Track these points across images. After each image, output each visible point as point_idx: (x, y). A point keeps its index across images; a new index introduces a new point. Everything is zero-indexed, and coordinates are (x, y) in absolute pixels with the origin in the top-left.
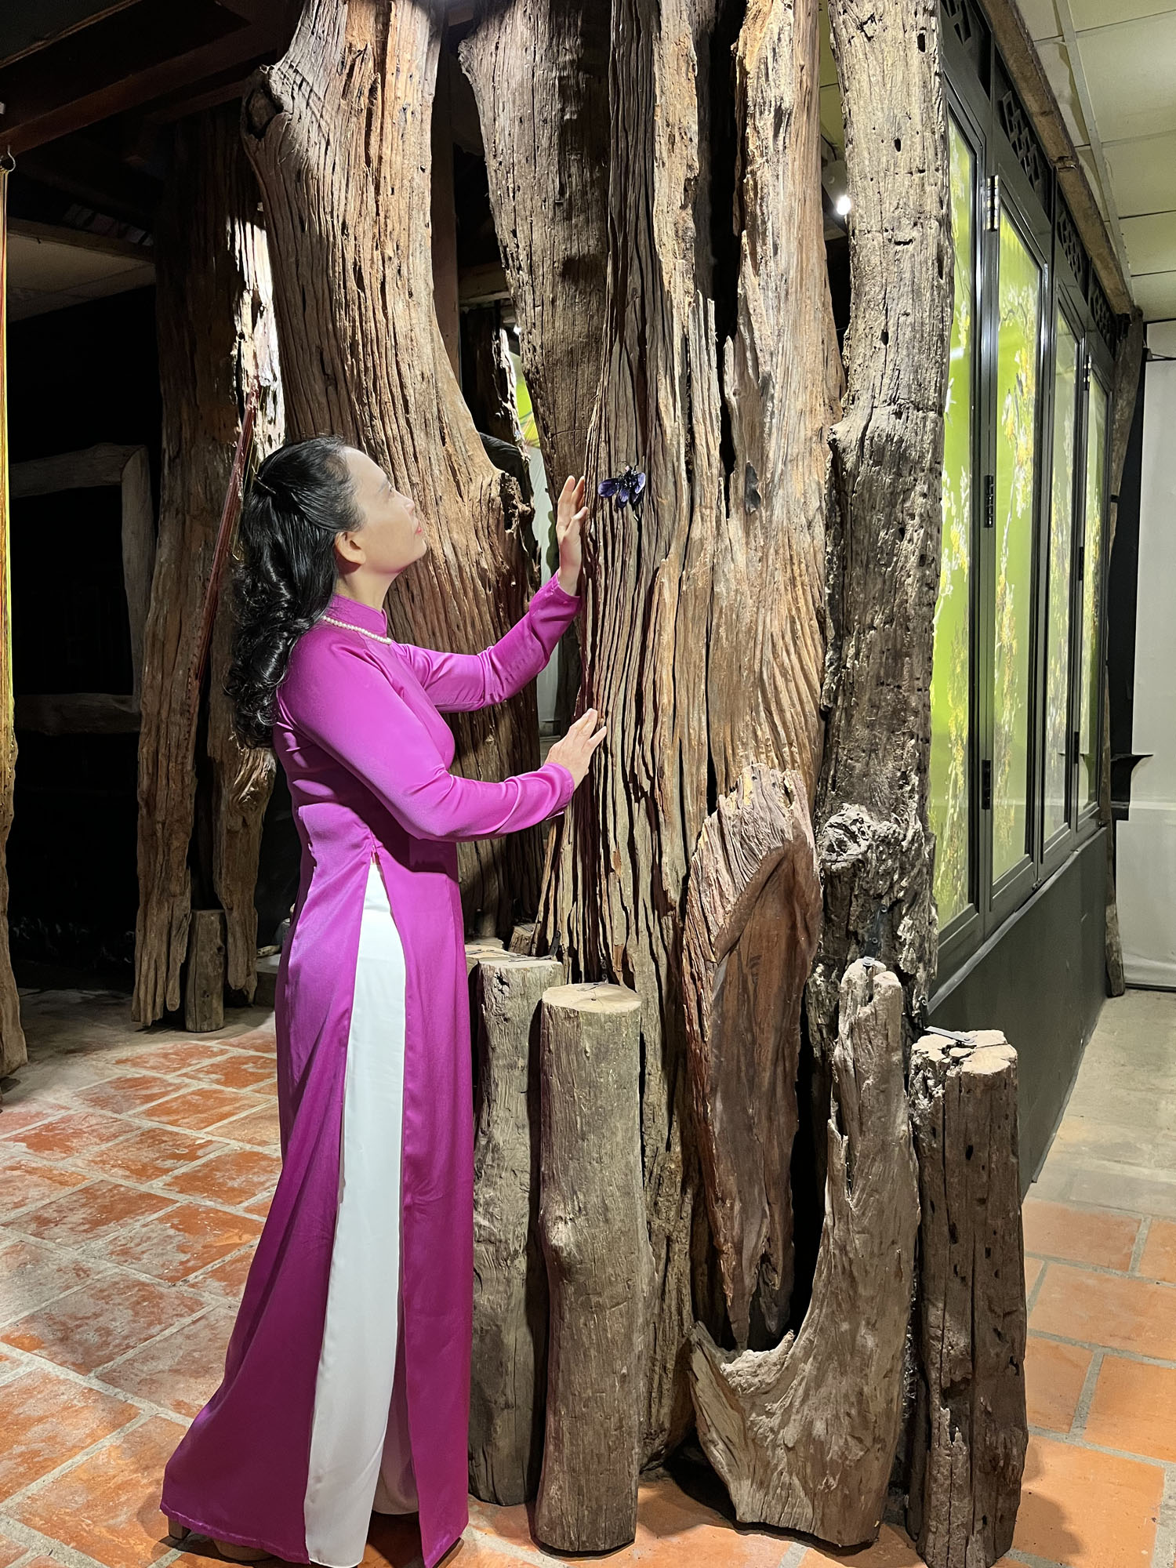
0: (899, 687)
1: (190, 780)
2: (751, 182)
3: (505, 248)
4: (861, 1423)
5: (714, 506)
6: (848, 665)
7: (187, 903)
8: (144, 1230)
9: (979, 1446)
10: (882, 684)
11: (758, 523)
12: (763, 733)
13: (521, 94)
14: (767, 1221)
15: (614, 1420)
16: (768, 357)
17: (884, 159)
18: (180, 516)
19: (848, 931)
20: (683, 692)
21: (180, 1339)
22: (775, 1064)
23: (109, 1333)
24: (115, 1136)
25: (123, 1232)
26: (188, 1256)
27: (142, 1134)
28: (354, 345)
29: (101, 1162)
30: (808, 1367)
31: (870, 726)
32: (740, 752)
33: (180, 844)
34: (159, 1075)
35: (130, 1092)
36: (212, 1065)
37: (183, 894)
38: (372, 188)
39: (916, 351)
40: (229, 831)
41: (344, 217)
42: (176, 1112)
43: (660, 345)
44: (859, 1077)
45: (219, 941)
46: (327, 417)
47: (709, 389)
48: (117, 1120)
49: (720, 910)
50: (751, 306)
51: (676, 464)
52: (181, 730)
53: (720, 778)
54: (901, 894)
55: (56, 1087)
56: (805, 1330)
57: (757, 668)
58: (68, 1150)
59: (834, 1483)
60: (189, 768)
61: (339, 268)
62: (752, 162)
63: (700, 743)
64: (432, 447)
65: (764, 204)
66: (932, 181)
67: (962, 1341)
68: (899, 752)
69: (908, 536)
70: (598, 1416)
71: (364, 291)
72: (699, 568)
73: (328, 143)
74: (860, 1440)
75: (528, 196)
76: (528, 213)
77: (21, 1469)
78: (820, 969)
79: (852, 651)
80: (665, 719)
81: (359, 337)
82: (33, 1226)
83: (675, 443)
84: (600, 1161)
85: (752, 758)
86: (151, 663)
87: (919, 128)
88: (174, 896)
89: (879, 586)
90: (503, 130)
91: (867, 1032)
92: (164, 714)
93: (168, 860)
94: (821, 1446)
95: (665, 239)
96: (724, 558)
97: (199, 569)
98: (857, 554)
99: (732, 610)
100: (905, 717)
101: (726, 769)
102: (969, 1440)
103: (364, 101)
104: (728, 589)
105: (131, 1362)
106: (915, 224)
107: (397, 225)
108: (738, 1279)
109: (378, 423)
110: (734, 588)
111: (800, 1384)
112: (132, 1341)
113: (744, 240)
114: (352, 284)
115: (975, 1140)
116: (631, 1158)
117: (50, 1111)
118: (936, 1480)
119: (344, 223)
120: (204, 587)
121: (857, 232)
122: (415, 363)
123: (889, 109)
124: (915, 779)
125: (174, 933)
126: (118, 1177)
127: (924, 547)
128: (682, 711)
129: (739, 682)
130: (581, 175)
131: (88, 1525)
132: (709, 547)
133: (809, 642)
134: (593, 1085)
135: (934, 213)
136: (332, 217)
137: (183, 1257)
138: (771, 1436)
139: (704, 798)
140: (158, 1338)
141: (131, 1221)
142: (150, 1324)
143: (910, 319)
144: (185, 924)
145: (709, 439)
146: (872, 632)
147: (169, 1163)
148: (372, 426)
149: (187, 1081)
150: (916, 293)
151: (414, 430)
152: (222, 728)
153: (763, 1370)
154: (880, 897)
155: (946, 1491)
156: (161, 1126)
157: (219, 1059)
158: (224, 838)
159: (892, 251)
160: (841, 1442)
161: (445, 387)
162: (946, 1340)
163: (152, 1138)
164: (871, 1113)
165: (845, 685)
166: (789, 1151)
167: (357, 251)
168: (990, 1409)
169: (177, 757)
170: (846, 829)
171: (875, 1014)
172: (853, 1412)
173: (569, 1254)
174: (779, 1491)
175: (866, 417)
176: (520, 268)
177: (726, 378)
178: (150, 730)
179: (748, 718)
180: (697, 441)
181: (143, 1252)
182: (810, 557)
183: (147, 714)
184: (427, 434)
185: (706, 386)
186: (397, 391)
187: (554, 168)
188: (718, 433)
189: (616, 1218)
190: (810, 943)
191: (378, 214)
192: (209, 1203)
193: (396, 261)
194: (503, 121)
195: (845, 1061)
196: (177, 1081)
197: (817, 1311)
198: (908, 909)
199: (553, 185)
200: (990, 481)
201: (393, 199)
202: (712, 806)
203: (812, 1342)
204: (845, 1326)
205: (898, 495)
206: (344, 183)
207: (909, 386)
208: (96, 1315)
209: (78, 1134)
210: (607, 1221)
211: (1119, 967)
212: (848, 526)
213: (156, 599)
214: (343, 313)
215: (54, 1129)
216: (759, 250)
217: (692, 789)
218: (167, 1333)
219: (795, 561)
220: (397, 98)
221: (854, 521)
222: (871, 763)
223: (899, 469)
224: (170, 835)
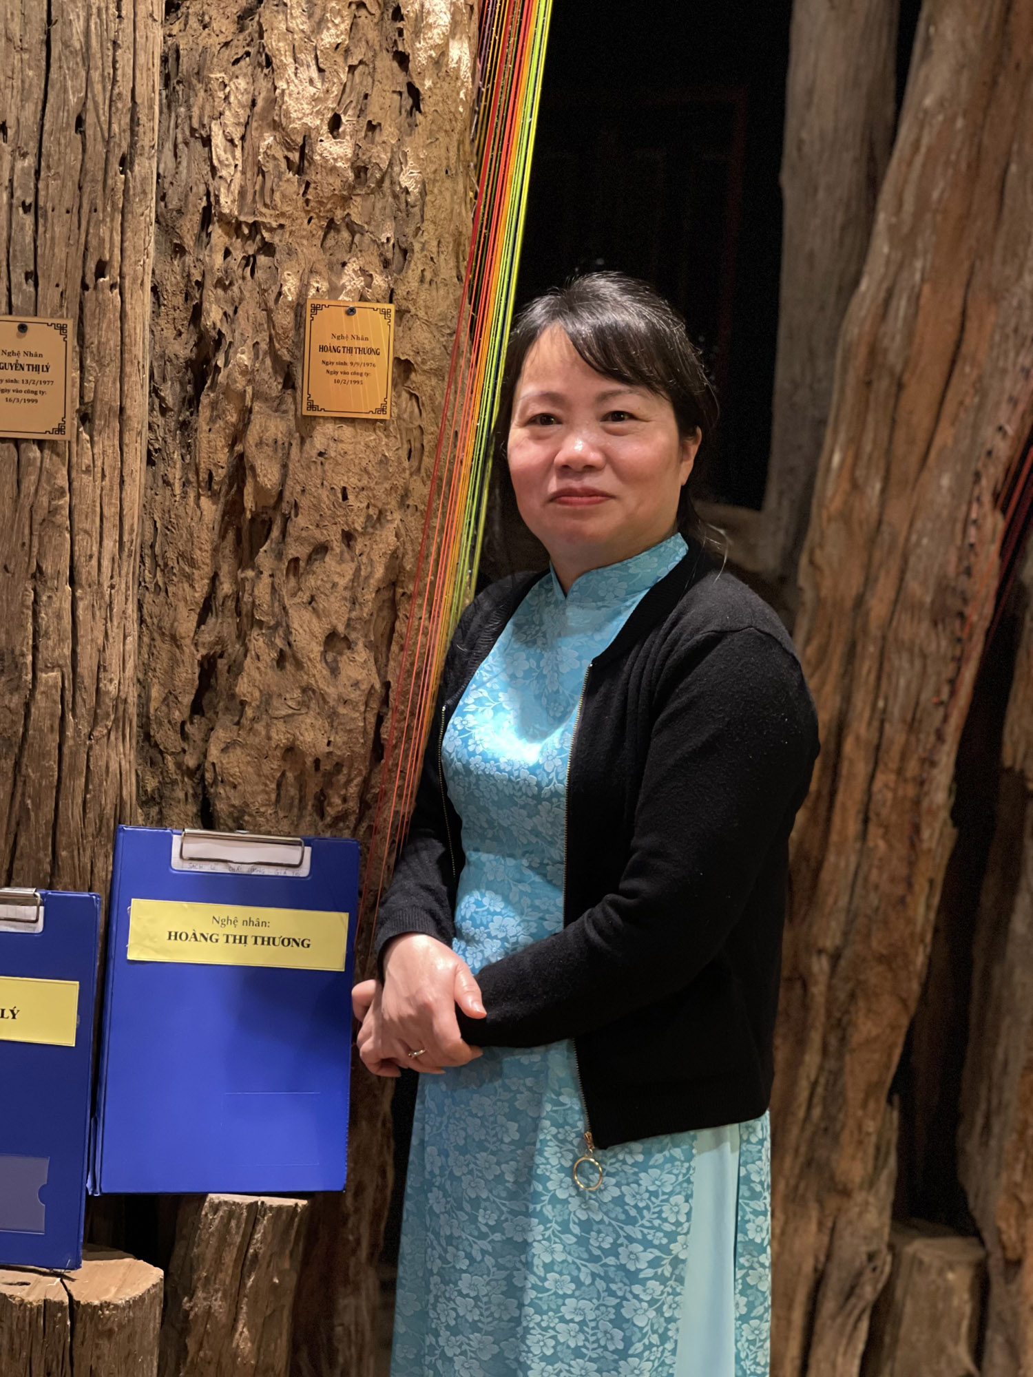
7: (880, 1214)
33: (878, 1029)
37: (871, 1183)
52: (927, 675)
86: (855, 442)
93: (837, 1075)
125: (829, 1306)
183: (820, 593)
213: (892, 229)
224: (852, 996)
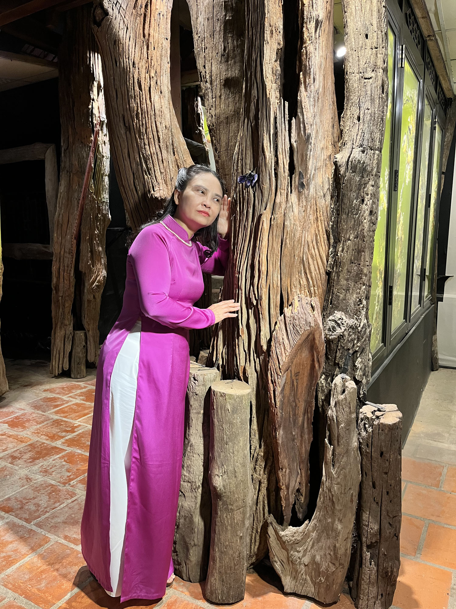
0: (359, 264)
1: (73, 280)
2: (305, 51)
3: (201, 73)
4: (335, 559)
5: (286, 189)
6: (339, 255)
7: (71, 328)
8: (54, 462)
9: (381, 567)
10: (353, 263)
11: (303, 196)
12: (303, 282)
13: (209, 8)
14: (299, 476)
15: (237, 553)
16: (309, 126)
17: (361, 42)
18: (68, 173)
19: (335, 362)
20: (271, 266)
21: (66, 509)
22: (304, 415)
23: (39, 505)
24: (43, 422)
25: (45, 463)
26: (70, 474)
27: (53, 422)
28: (137, 114)
29: (37, 433)
30: (314, 534)
31: (347, 280)
32: (294, 290)
33: (69, 305)
34: (60, 397)
35: (49, 403)
36: (81, 393)
37: (70, 325)
38: (145, 47)
39: (371, 125)
40: (88, 300)
41: (134, 59)
42: (67, 412)
43: (265, 120)
44: (338, 423)
45: (84, 343)
46: (126, 144)
47: (285, 140)
48: (44, 415)
49: (284, 355)
50: (303, 105)
51: (270, 171)
52: (69, 260)
53: (285, 301)
54: (358, 349)
55: (20, 401)
56: (313, 520)
57: (301, 256)
58: (24, 427)
59: (323, 580)
60: (72, 275)
61: (131, 82)
62: (305, 43)
63: (277, 286)
64: (169, 157)
65: (310, 61)
66: (381, 52)
67: (376, 527)
68: (358, 291)
69: (365, 203)
70: (231, 552)
71: (142, 91)
72: (279, 215)
73: (127, 29)
74: (334, 564)
75: (210, 51)
76: (210, 59)
77: (4, 563)
78: (323, 377)
79: (340, 249)
80: (263, 276)
81: (139, 111)
82: (10, 459)
83: (270, 162)
84: (233, 453)
85: (298, 292)
86: (57, 233)
87: (376, 30)
88: (66, 325)
89: (353, 223)
90: (201, 23)
91: (342, 406)
92: (62, 253)
93: (64, 312)
94: (318, 565)
95: (268, 75)
96: (289, 210)
97: (76, 195)
98: (344, 209)
99: (292, 232)
100: (361, 277)
101: (288, 297)
102: (378, 565)
103: (143, 10)
104: (291, 223)
105: (47, 518)
106: (373, 71)
107: (156, 63)
108: (287, 499)
109: (147, 147)
110: (293, 223)
111: (311, 541)
112: (48, 509)
113: (301, 76)
114: (137, 88)
115: (384, 449)
116: (246, 452)
117: (17, 411)
118: (363, 580)
119: (134, 62)
120: (78, 203)
121: (348, 73)
122: (163, 122)
123: (363, 21)
124: (364, 302)
125: (66, 340)
126: (43, 439)
127: (372, 207)
128: (270, 273)
129: (294, 261)
130: (233, 43)
131: (30, 588)
132: (283, 206)
133: (323, 244)
134: (231, 423)
135: (381, 66)
136: (129, 60)
137: (69, 474)
138: (299, 560)
139: (278, 308)
140: (58, 508)
141: (48, 458)
142: (55, 502)
143: (370, 111)
144: (71, 337)
145: (284, 161)
146: (349, 242)
147: (64, 434)
148: (145, 148)
149: (71, 399)
150: (372, 100)
151: (162, 150)
152: (85, 260)
153: (296, 535)
154: (349, 349)
155: (367, 584)
156: (61, 418)
157: (84, 390)
158: (86, 303)
159: (363, 82)
160: (327, 564)
161: (175, 131)
162: (369, 526)
163: (57, 423)
164: (343, 438)
165: (337, 263)
166: (309, 448)
167: (139, 74)
168: (386, 553)
169: (67, 271)
170: (336, 322)
171: (346, 399)
172: (332, 553)
173: (220, 489)
174: (301, 581)
175: (350, 152)
176: (206, 82)
177: (292, 135)
178: (56, 259)
179: (297, 276)
180: (279, 161)
181: (53, 472)
182: (324, 209)
183: (56, 253)
184: (167, 151)
185: (283, 138)
186: (155, 133)
187: (222, 40)
188: (288, 158)
189: (239, 476)
190: (320, 367)
191: (148, 58)
192: (79, 451)
193: (155, 78)
194: (201, 19)
195: (333, 416)
196: (67, 399)
197: (318, 513)
198: (360, 355)
199: (221, 47)
200: (397, 172)
201: (154, 52)
202: (282, 312)
203: (316, 525)
204: (329, 520)
205: (362, 186)
206: (134, 45)
207: (368, 140)
208: (34, 498)
209: (28, 420)
210: (236, 477)
211: (437, 359)
212: (341, 197)
213: (59, 207)
214: (133, 100)
215: (19, 418)
216: (307, 80)
217: (273, 305)
218: (62, 506)
219: (318, 211)
220: (156, 9)
221: (343, 196)
222: (347, 295)
223: (363, 174)
224: (65, 301)
